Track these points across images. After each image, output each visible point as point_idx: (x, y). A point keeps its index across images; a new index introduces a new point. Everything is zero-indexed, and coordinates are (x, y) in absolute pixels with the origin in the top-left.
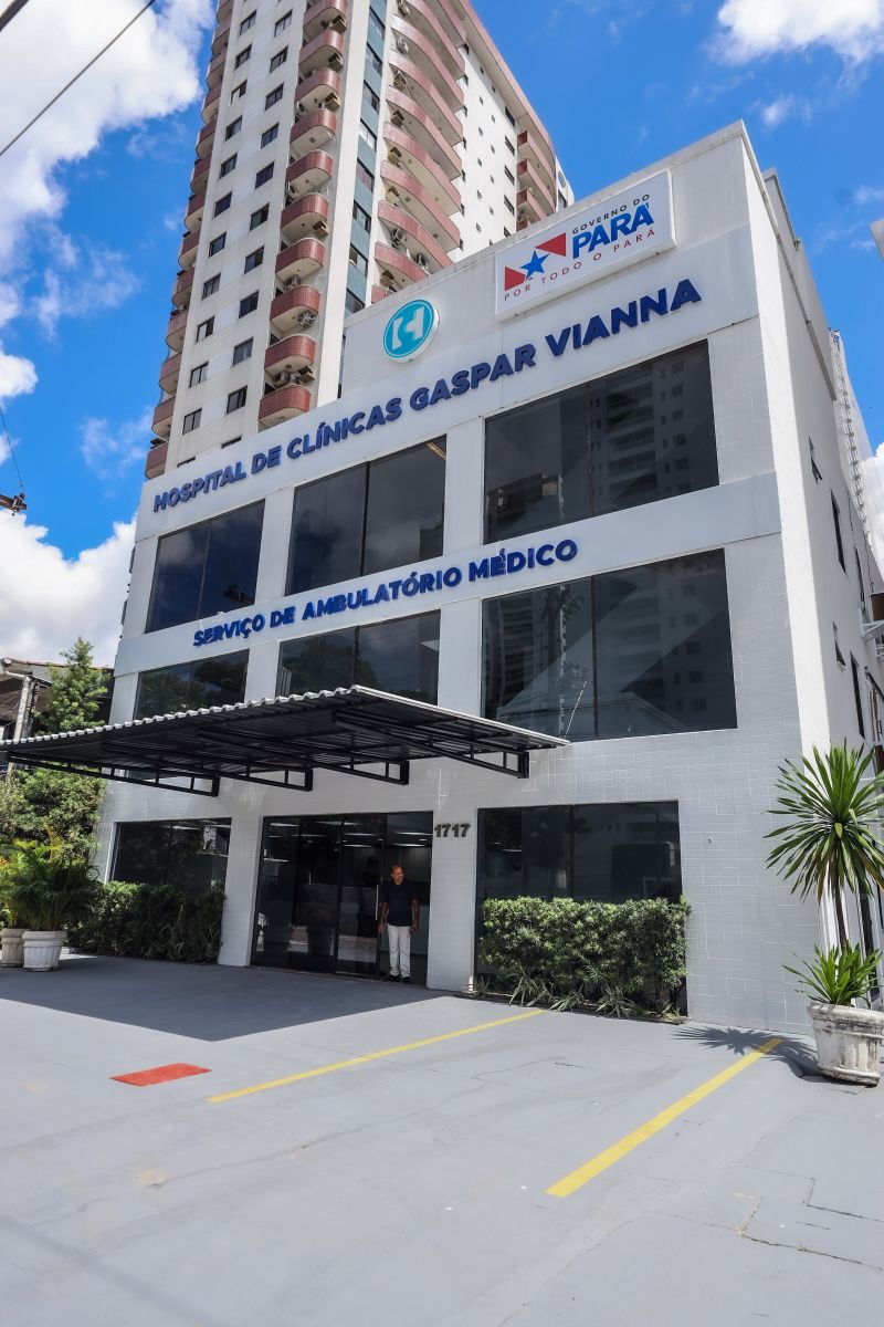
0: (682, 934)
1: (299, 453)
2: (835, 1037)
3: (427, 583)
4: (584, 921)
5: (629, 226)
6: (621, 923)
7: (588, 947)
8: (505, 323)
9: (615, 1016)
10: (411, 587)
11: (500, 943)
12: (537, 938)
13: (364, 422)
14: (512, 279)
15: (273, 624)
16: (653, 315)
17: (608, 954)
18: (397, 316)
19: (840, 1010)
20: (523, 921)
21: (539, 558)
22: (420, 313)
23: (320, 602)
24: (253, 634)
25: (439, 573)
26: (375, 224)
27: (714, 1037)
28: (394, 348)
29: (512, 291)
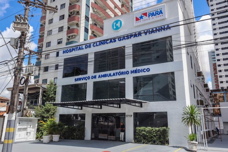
0: (168, 132)
1: (95, 46)
2: (191, 145)
3: (122, 73)
4: (153, 131)
5: (159, 13)
6: (159, 131)
7: (154, 134)
8: (136, 27)
9: (158, 145)
10: (120, 74)
11: (139, 135)
12: (145, 133)
13: (109, 41)
14: (137, 19)
15: (92, 78)
16: (162, 30)
17: (157, 135)
19: (192, 142)
20: (143, 131)
21: (143, 71)
22: (119, 22)
23: (102, 75)
24: (88, 80)
25: (125, 72)
27: (174, 147)
28: (114, 28)
29: (137, 21)
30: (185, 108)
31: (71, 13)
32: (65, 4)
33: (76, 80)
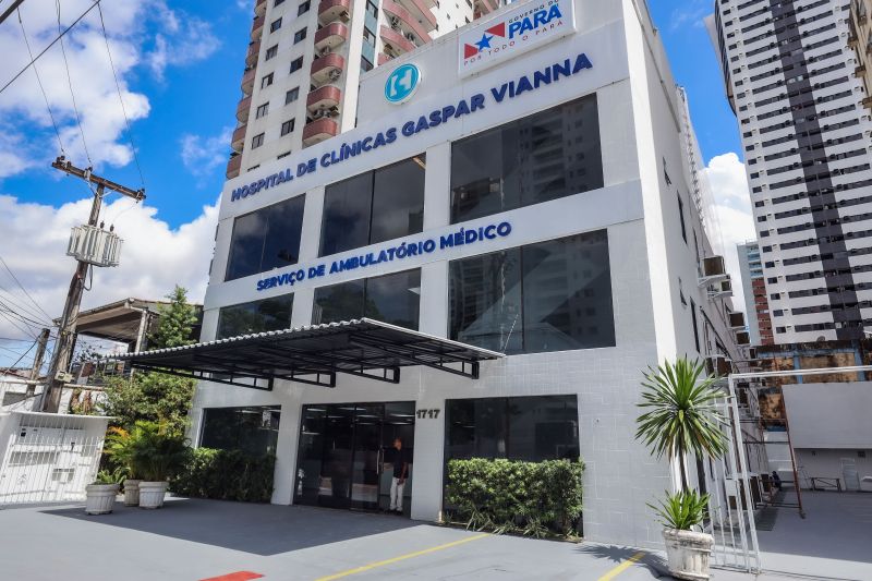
0: (580, 483)
1: (328, 164)
2: (680, 550)
3: (412, 250)
4: (515, 474)
5: (546, 18)
6: (539, 476)
7: (518, 492)
8: (465, 80)
9: (535, 537)
10: (402, 252)
11: (460, 491)
12: (484, 486)
13: (372, 144)
14: (469, 51)
15: (310, 276)
16: (561, 76)
17: (531, 496)
18: (394, 74)
19: (682, 533)
20: (474, 474)
21: (486, 233)
22: (409, 72)
23: (342, 262)
24: (297, 282)
25: (420, 243)
26: (381, 14)
27: (600, 552)
28: (392, 95)
29: (469, 59)
30: (651, 371)
31: (315, 113)
32: (298, 88)
33: (262, 285)
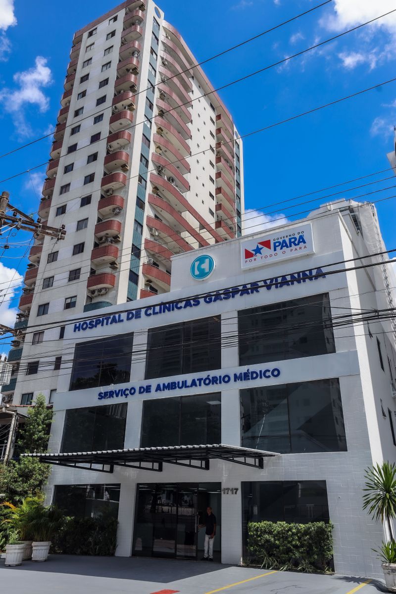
0: (331, 537)
1: (150, 315)
2: (392, 575)
3: (214, 380)
4: (291, 532)
5: (297, 242)
6: (307, 532)
7: (294, 543)
8: (245, 271)
9: (306, 572)
11: (256, 543)
12: (272, 539)
13: (183, 304)
14: (248, 255)
15: (140, 393)
16: (307, 280)
17: (302, 546)
18: (197, 260)
19: (393, 565)
20: (265, 532)
21: (263, 374)
22: (207, 261)
23: (164, 384)
24: (130, 396)
25: (220, 377)
26: (151, 164)
27: (348, 579)
28: (196, 274)
29: (248, 259)
30: (369, 470)
31: (101, 239)
32: (87, 219)
33: (101, 396)
